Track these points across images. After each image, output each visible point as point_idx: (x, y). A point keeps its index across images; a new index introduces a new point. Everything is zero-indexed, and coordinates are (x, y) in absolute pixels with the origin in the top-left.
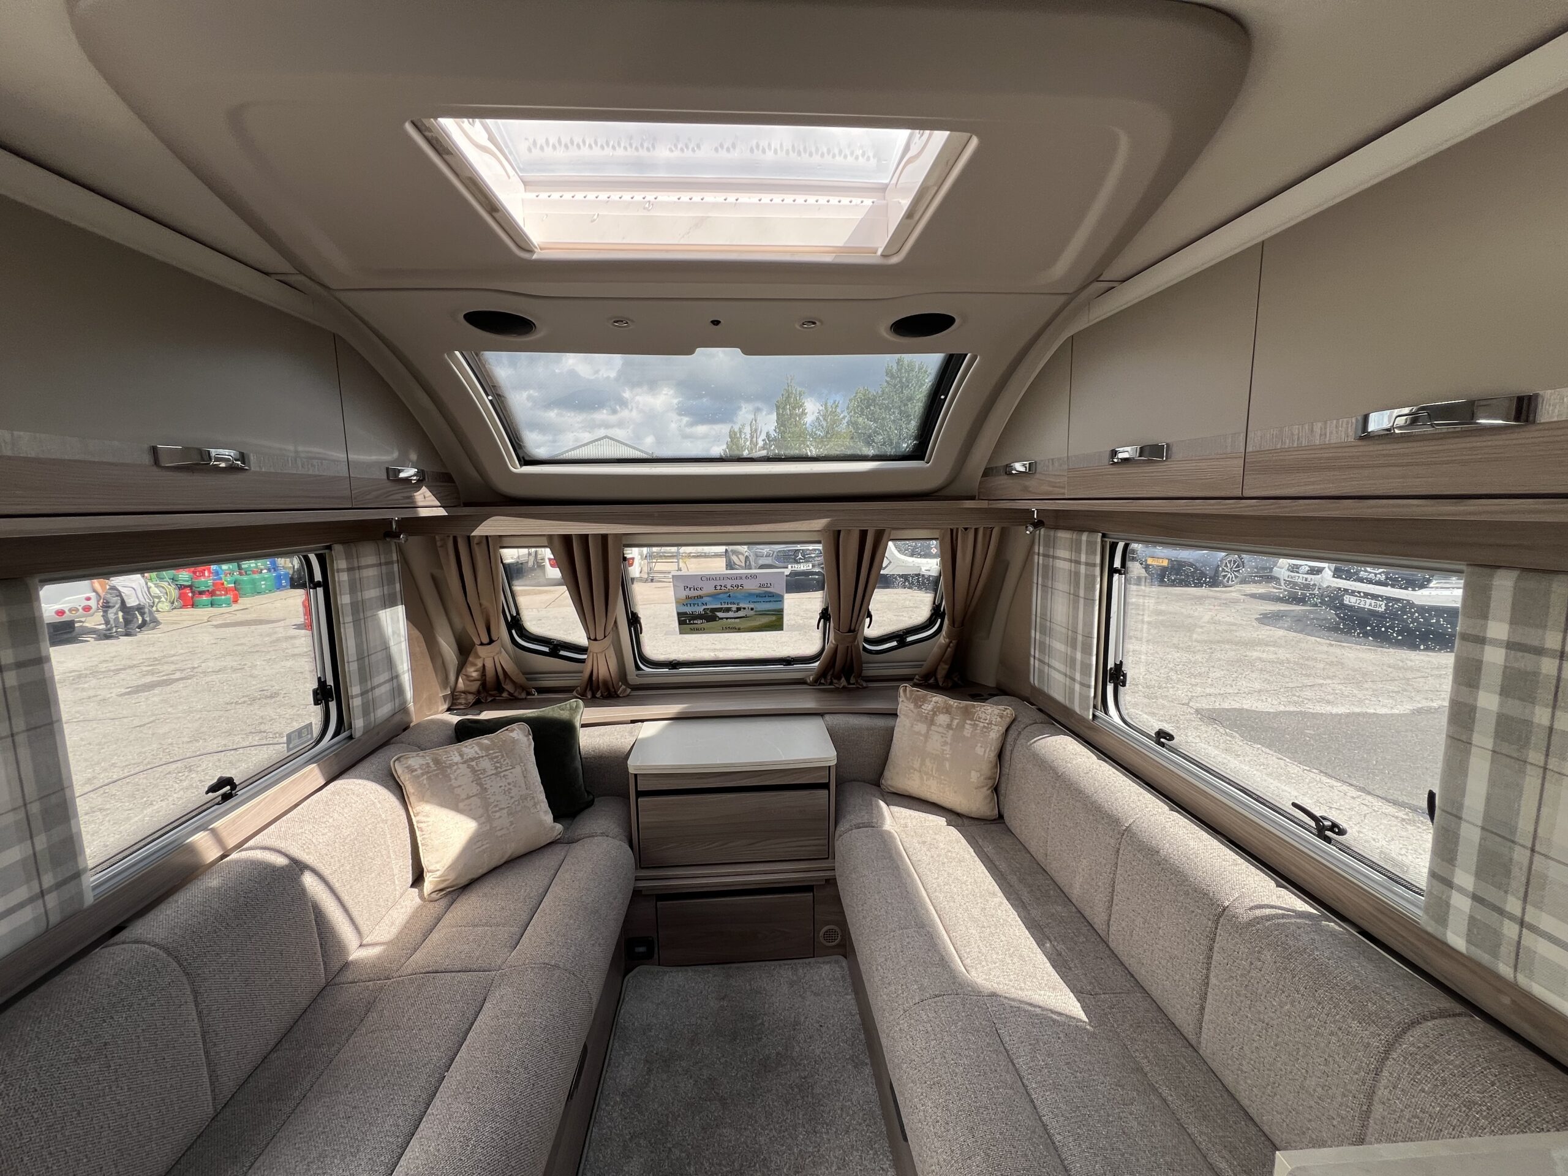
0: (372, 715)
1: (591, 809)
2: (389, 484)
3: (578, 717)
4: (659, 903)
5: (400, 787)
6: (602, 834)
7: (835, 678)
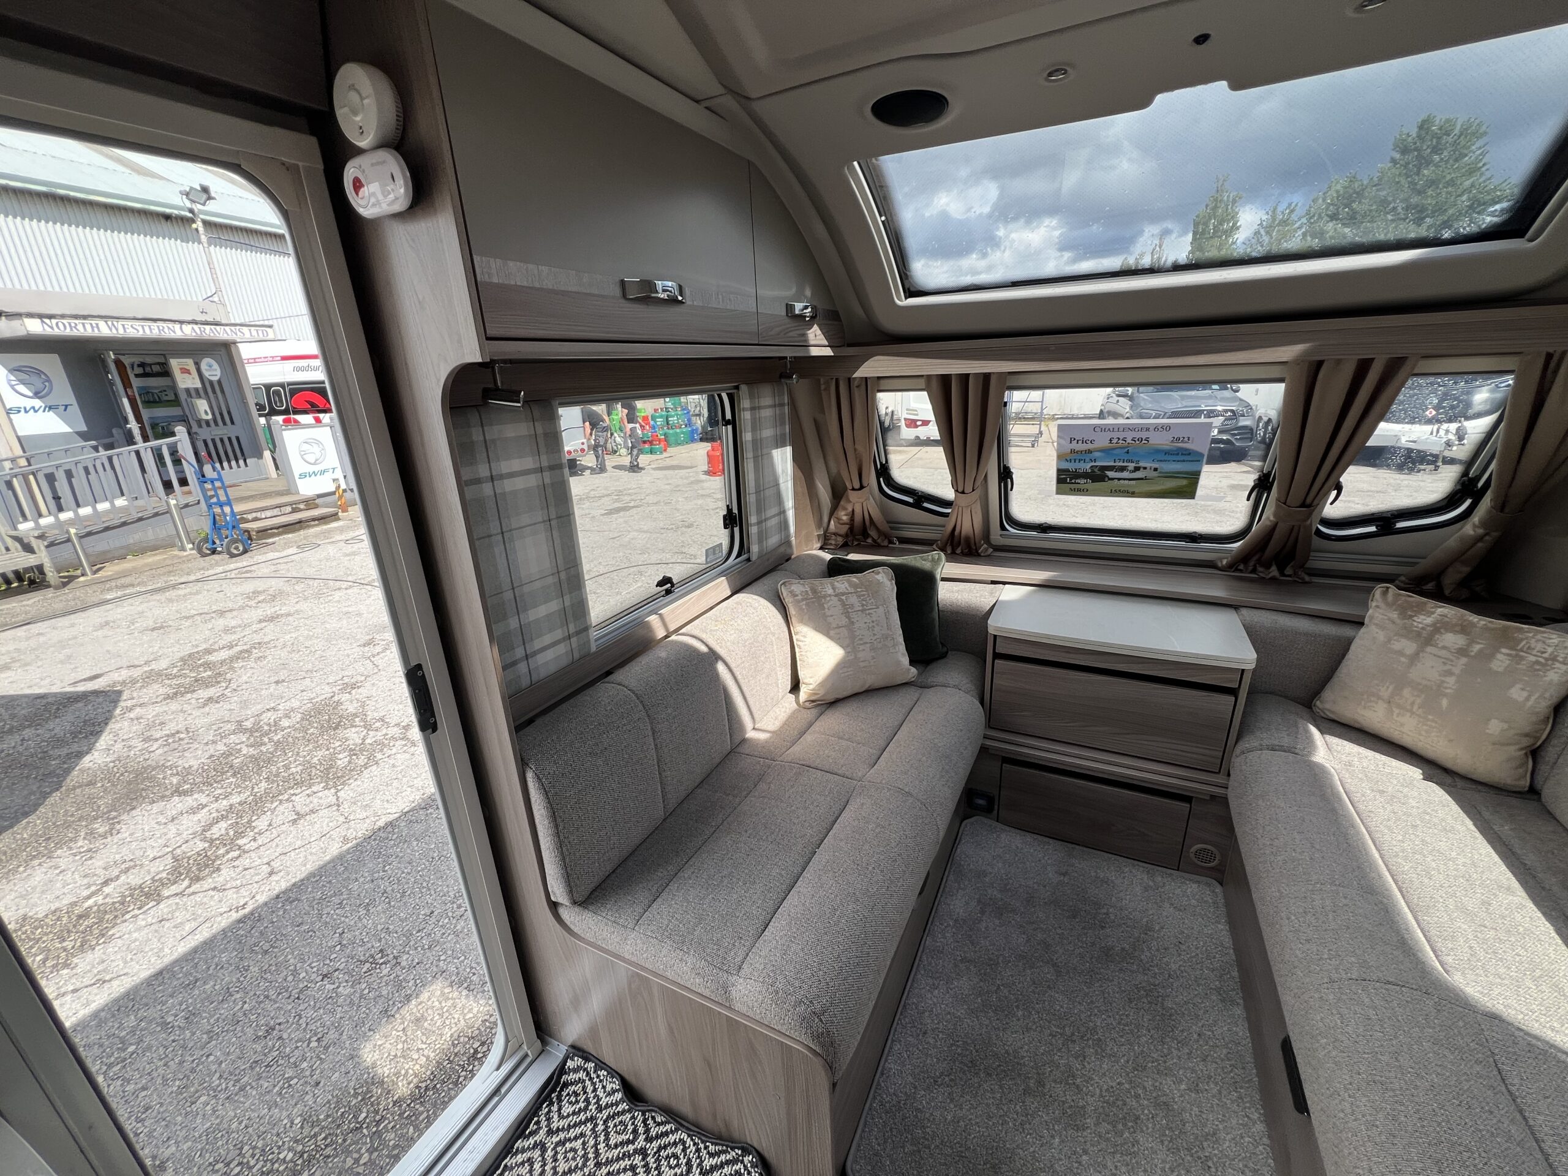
0: (765, 543)
1: (943, 661)
2: (785, 318)
3: (939, 570)
4: (1003, 764)
5: (785, 607)
6: (955, 686)
7: (1262, 566)
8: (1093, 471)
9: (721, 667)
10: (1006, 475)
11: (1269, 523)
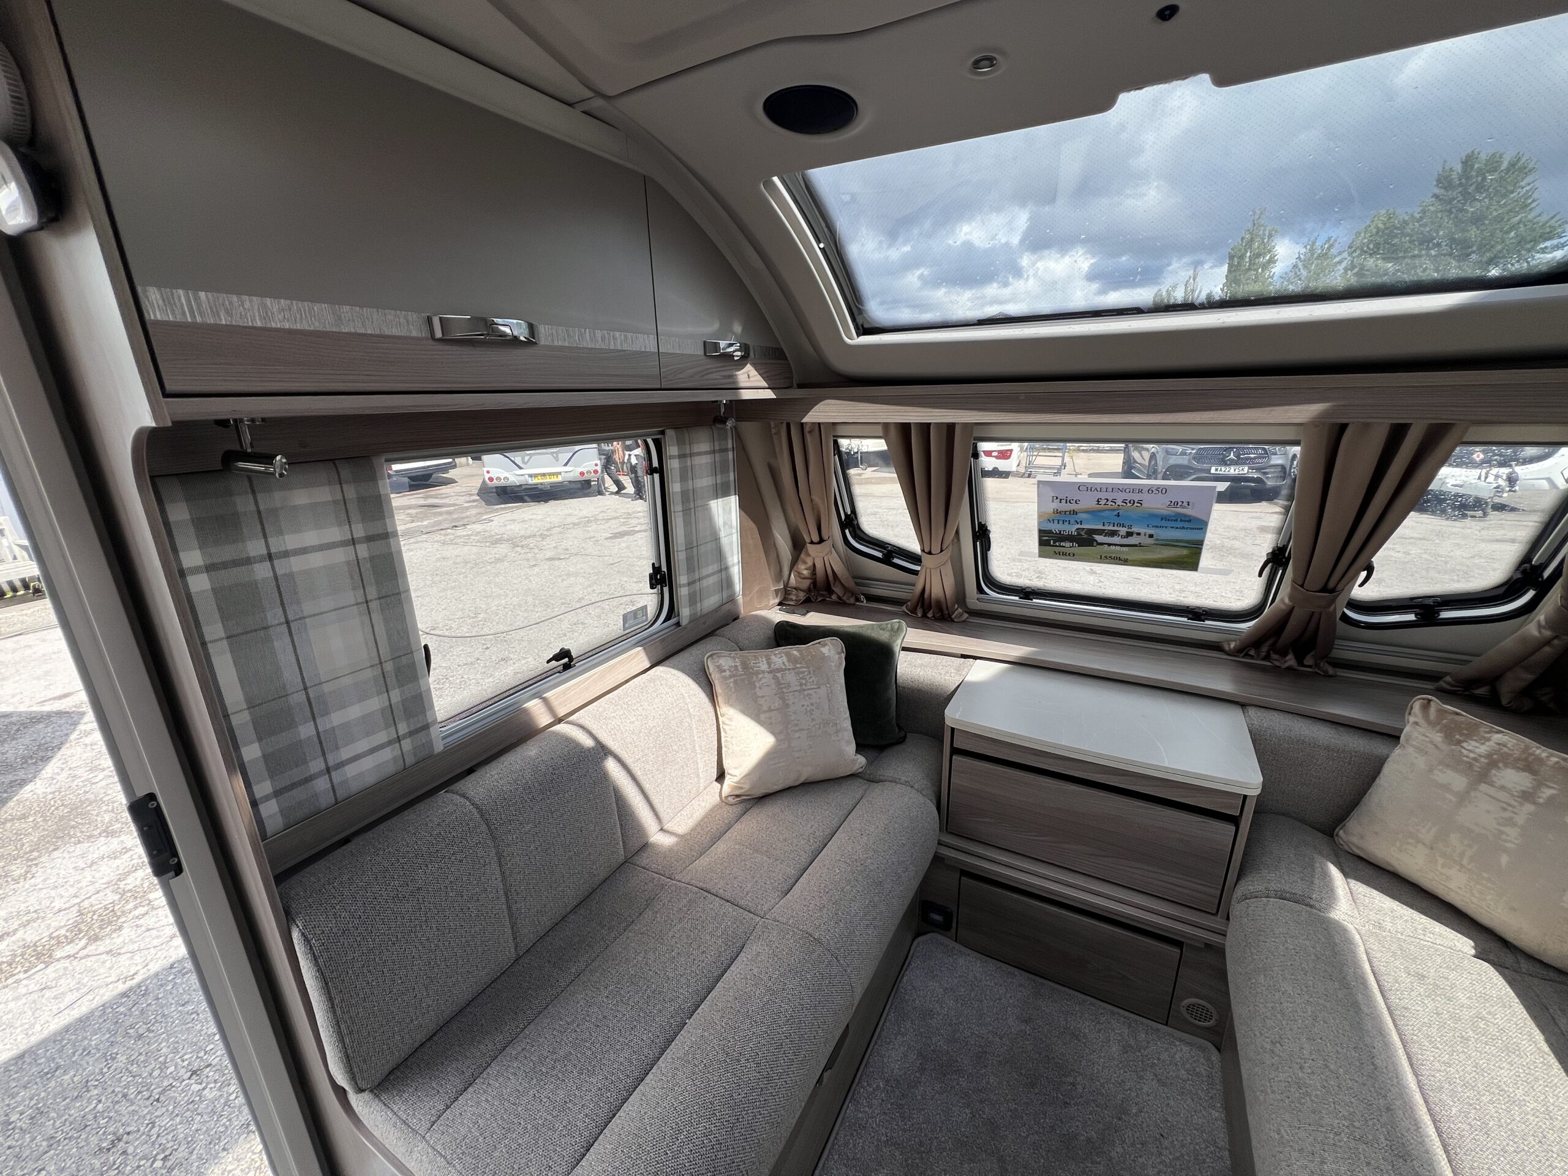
0: (699, 605)
1: (899, 747)
2: (704, 357)
3: (899, 641)
4: (963, 878)
5: (711, 687)
6: (906, 783)
7: (1276, 652)
8: (1079, 534)
9: (611, 765)
10: (982, 535)
11: (1283, 607)
